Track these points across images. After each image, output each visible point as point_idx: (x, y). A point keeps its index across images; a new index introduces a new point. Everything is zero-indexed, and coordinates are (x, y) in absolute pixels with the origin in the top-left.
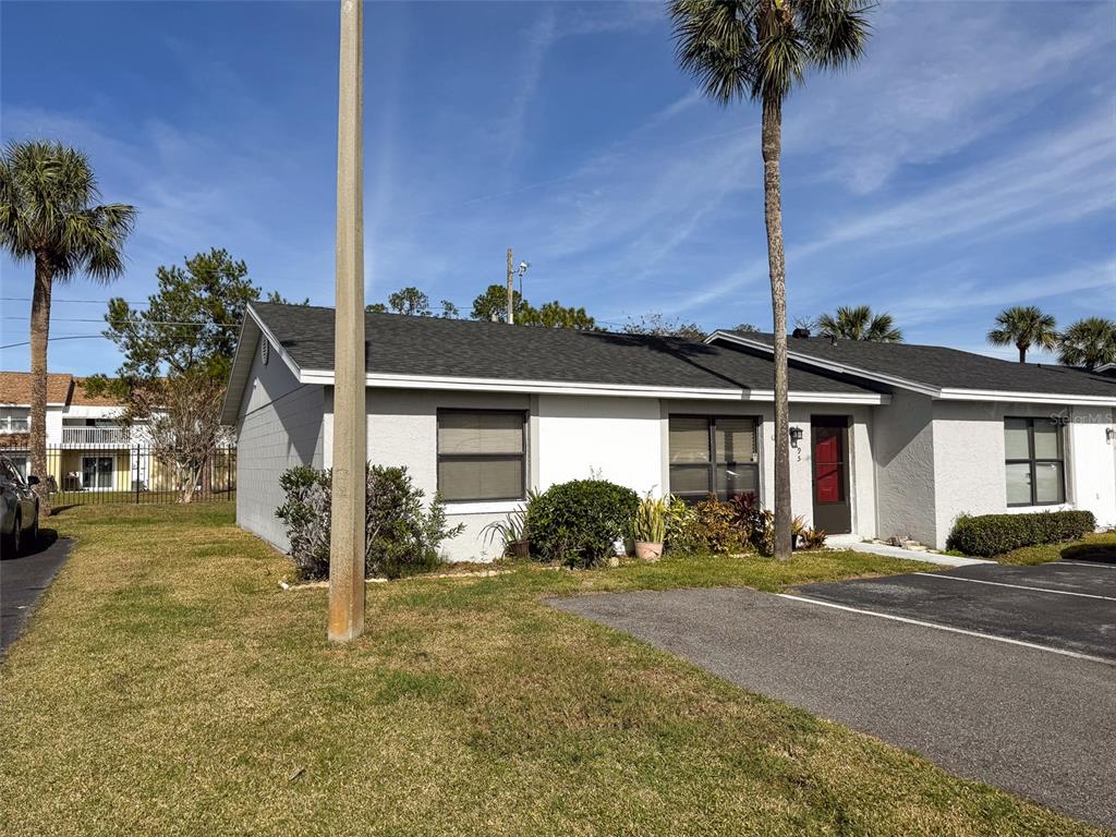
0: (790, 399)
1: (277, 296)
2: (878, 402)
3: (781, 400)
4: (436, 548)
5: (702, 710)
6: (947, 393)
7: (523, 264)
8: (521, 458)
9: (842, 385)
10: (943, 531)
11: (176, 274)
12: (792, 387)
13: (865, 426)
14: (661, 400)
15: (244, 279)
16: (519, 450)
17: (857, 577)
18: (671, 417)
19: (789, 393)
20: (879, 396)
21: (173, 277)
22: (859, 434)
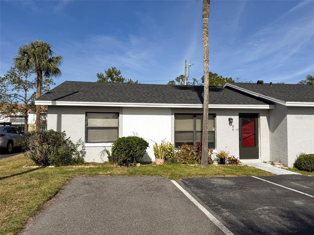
7: (189, 64)
13: (266, 117)
15: (120, 75)
16: (117, 126)
18: (175, 114)
21: (101, 76)
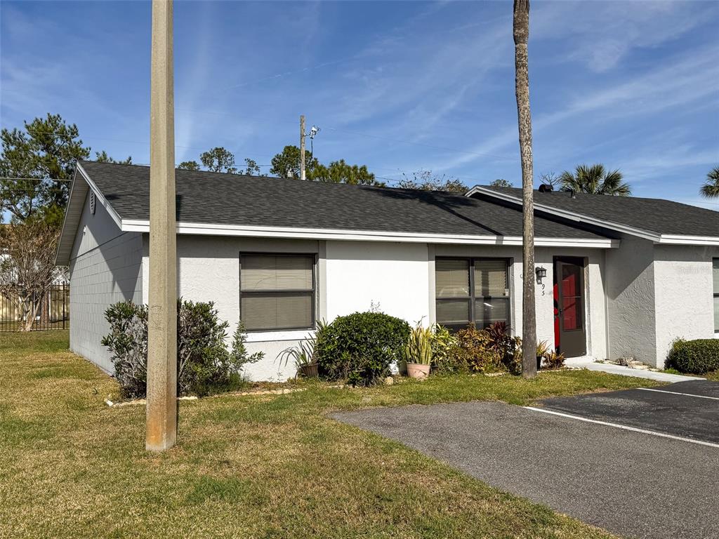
0: (536, 244)
1: (104, 155)
2: (609, 246)
3: (528, 245)
4: (239, 371)
5: (459, 507)
6: (666, 239)
7: (314, 129)
8: (311, 294)
9: (579, 232)
10: (662, 352)
11: (17, 136)
12: (538, 233)
14: (429, 245)
15: (76, 140)
16: (310, 287)
17: (591, 392)
18: (438, 259)
19: (535, 239)
20: (609, 241)
21: (15, 138)
22: (593, 273)
